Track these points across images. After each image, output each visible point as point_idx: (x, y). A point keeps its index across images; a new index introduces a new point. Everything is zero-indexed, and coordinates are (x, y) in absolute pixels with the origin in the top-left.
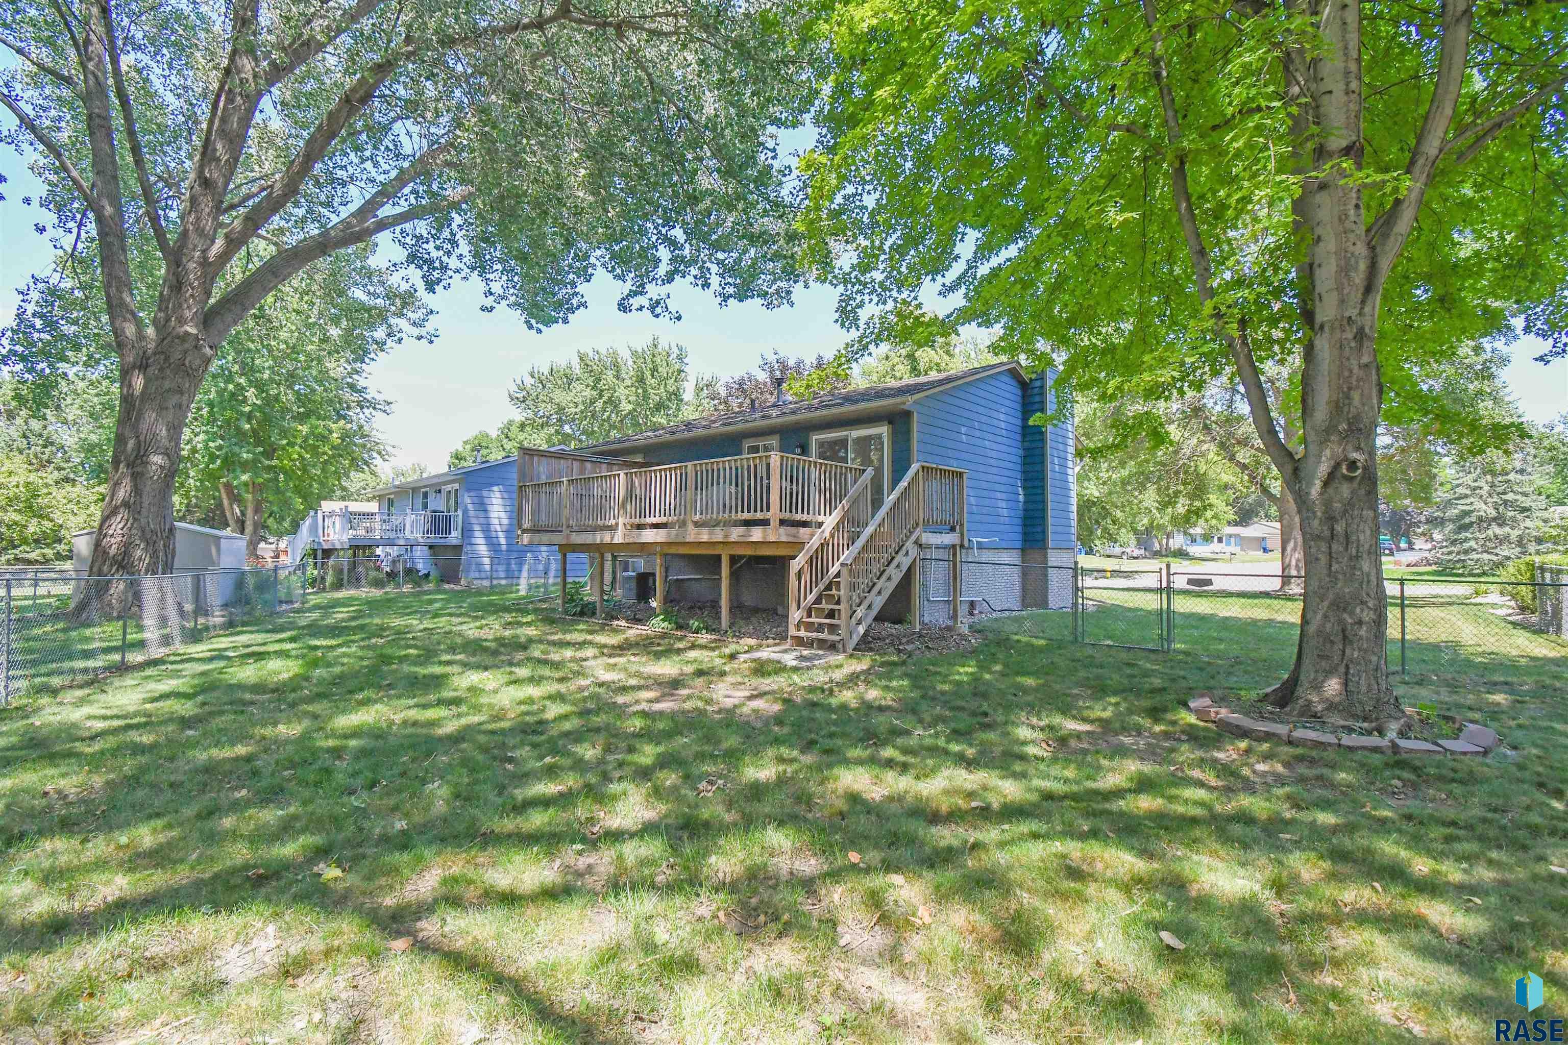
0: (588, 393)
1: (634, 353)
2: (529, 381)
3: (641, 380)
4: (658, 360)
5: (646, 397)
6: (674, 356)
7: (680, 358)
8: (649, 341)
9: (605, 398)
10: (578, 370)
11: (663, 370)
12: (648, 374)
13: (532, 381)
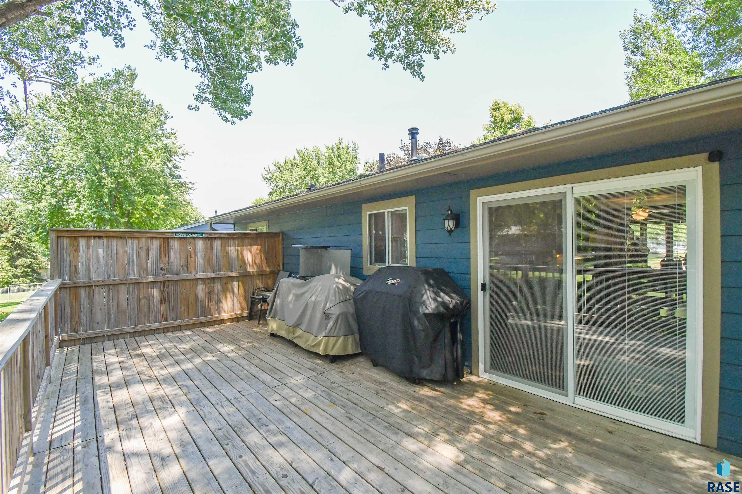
0: (302, 173)
1: (328, 149)
2: (273, 168)
3: (331, 163)
4: (341, 151)
5: (334, 173)
6: (351, 149)
7: (355, 150)
8: (337, 142)
9: (311, 175)
10: (298, 160)
11: (344, 157)
12: (335, 160)
13: (275, 168)
